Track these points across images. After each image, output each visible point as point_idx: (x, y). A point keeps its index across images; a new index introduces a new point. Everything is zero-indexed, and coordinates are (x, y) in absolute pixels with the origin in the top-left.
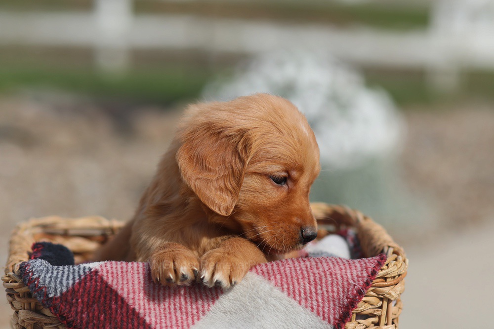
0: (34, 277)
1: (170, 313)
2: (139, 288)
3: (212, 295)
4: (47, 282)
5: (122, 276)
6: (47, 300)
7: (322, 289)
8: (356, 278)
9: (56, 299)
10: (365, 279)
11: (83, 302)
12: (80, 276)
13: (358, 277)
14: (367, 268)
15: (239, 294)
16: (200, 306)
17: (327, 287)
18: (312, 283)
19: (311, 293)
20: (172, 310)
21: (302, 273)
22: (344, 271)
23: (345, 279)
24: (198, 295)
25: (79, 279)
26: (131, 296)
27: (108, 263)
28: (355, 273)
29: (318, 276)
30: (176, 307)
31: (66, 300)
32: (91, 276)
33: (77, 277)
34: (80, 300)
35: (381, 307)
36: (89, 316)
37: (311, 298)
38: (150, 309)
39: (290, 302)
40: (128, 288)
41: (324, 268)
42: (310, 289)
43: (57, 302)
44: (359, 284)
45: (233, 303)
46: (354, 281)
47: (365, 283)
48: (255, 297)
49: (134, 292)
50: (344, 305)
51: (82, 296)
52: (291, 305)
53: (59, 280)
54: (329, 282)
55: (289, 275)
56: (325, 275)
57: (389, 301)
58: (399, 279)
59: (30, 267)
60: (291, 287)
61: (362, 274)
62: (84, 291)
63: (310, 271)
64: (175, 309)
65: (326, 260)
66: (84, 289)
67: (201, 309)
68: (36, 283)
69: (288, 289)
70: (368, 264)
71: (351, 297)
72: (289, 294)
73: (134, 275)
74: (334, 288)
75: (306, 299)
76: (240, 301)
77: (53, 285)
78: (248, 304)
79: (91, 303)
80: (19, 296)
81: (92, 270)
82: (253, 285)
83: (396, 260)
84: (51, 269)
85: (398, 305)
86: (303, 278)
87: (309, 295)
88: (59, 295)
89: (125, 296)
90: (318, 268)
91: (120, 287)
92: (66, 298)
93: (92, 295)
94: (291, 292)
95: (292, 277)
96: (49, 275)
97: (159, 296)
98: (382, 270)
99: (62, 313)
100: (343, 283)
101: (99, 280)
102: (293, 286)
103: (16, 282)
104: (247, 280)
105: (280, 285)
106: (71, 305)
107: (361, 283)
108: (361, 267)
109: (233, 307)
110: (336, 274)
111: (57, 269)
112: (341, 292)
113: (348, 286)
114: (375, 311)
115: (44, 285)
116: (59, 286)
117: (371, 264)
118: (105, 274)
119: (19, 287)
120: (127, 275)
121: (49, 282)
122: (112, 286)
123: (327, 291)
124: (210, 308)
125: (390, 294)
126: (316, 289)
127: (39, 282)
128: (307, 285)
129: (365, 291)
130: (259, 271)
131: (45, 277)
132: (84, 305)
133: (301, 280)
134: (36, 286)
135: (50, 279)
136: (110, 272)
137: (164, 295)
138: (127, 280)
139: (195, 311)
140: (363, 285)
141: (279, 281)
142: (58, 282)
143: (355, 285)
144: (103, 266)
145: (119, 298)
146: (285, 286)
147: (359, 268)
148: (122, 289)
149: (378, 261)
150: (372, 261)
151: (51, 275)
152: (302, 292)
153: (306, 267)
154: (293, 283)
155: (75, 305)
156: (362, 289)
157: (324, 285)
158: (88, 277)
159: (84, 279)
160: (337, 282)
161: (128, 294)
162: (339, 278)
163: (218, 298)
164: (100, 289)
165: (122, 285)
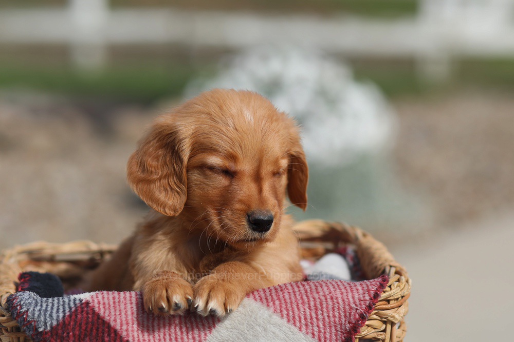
0: (23, 310)
2: (132, 319)
3: (209, 323)
4: (36, 315)
5: (115, 307)
6: (37, 335)
7: (322, 314)
8: (358, 302)
9: (46, 333)
10: (368, 303)
11: (74, 335)
12: (70, 308)
13: (360, 300)
14: (369, 291)
15: (237, 321)
16: (196, 336)
17: (328, 311)
18: (313, 308)
19: (311, 318)
21: (302, 298)
22: (345, 294)
23: (347, 303)
24: (194, 324)
25: (69, 311)
26: (124, 327)
27: (99, 293)
28: (356, 296)
29: (318, 300)
30: (172, 337)
31: (57, 334)
32: (82, 308)
33: (67, 310)
34: (71, 334)
35: (384, 331)
37: (312, 323)
39: (290, 329)
40: (121, 320)
41: (324, 293)
42: (311, 315)
43: (47, 336)
44: (361, 308)
45: (231, 332)
46: (356, 305)
47: (367, 306)
48: (254, 325)
49: (127, 324)
50: (346, 330)
51: (73, 329)
52: (291, 331)
53: (49, 313)
54: (330, 307)
55: (288, 301)
56: (326, 299)
57: (393, 324)
58: (402, 301)
59: (18, 300)
60: (291, 313)
61: (364, 297)
62: (75, 324)
63: (310, 296)
64: (170, 339)
65: (326, 283)
66: (75, 321)
67: (197, 338)
68: (25, 316)
69: (288, 315)
70: (370, 287)
71: (354, 322)
72: (289, 321)
73: (127, 305)
74: (336, 313)
75: (306, 325)
76: (238, 330)
77: (42, 318)
78: (246, 332)
79: (82, 336)
80: (7, 330)
81: (83, 302)
82: (251, 312)
83: (399, 281)
84: (39, 302)
85: (402, 328)
86: (303, 303)
87: (309, 320)
88: (49, 328)
89: (118, 327)
90: (318, 293)
91: (112, 319)
92: (57, 332)
93: (84, 327)
94: (291, 318)
95: (291, 303)
96: (38, 308)
97: (153, 326)
98: (385, 292)
100: (344, 308)
101: (91, 312)
102: (293, 312)
103: (4, 316)
104: (244, 307)
105: (279, 311)
106: (62, 339)
107: (364, 306)
108: (363, 289)
109: (231, 336)
110: (337, 298)
111: (46, 302)
112: (343, 317)
113: (350, 310)
114: (378, 335)
115: (33, 318)
116: (48, 319)
117: (373, 287)
118: (97, 305)
119: (7, 321)
120: (119, 306)
121: (38, 315)
122: (104, 317)
123: (329, 317)
124: (207, 337)
125: (393, 317)
126: (317, 314)
127: (27, 316)
128: (308, 310)
129: (368, 315)
130: (257, 296)
131: (34, 310)
132: (75, 338)
133: (300, 306)
134: (24, 319)
135: (39, 312)
136: (102, 303)
137: (159, 325)
138: (120, 310)
140: (366, 308)
141: (278, 308)
142: (48, 315)
143: (357, 309)
144: (95, 297)
145: (112, 331)
146: (285, 312)
147: (361, 291)
148: (115, 320)
149: (380, 283)
150: (374, 283)
151: (40, 308)
152: (303, 317)
153: (306, 292)
154: (293, 309)
155: (66, 338)
156: (365, 313)
157: (324, 310)
158: (79, 309)
159: (74, 311)
160: (338, 306)
161: (121, 326)
162: (341, 302)
163: (215, 326)
164: (92, 322)
165: (114, 316)
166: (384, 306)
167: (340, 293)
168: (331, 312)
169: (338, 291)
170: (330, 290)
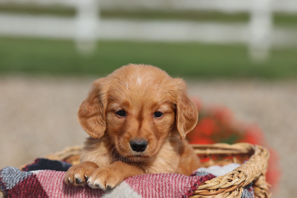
2: (56, 187)
3: (98, 193)
5: (49, 179)
6: (6, 191)
7: (162, 194)
9: (10, 190)
10: (189, 189)
11: (24, 193)
12: (24, 178)
13: (185, 187)
14: (191, 182)
17: (166, 193)
18: (157, 189)
19: (156, 196)
22: (177, 183)
23: (177, 189)
26: (50, 191)
28: (184, 185)
29: (161, 186)
31: (15, 192)
32: (31, 178)
33: (22, 178)
34: (22, 192)
40: (50, 186)
41: (165, 181)
42: (155, 194)
43: (11, 192)
44: (184, 193)
46: (182, 190)
47: (188, 191)
49: (53, 189)
51: (23, 190)
53: (12, 179)
54: (167, 190)
55: (144, 184)
56: (165, 185)
58: (218, 191)
61: (187, 185)
62: (25, 187)
63: (157, 183)
66: (25, 185)
68: (2, 180)
69: (142, 193)
74: (170, 194)
77: (9, 182)
79: (28, 194)
81: (34, 174)
86: (153, 187)
88: (11, 188)
89: (47, 191)
90: (162, 181)
91: (45, 185)
92: (15, 190)
94: (144, 195)
95: (145, 186)
97: (68, 192)
98: (205, 184)
100: (175, 191)
101: (35, 181)
102: (146, 192)
105: (137, 190)
106: (17, 194)
107: (186, 191)
108: (189, 181)
110: (172, 185)
113: (178, 193)
115: (5, 182)
116: (11, 183)
117: (196, 180)
118: (40, 177)
120: (52, 179)
121: (7, 180)
122: (41, 185)
123: (166, 196)
126: (159, 195)
128: (154, 191)
129: (187, 196)
130: (129, 180)
132: (24, 195)
133: (150, 188)
134: (1, 182)
135: (8, 178)
136: (43, 176)
137: (71, 192)
138: (51, 181)
140: (187, 193)
141: (137, 188)
142: (11, 181)
143: (182, 193)
144: (41, 173)
145: (43, 192)
146: (141, 191)
147: (187, 182)
148: (46, 187)
151: (9, 176)
152: (151, 195)
153: (156, 180)
154: (145, 190)
155: (19, 195)
156: (185, 195)
157: (164, 192)
158: (29, 178)
159: (26, 179)
160: (172, 190)
161: (49, 190)
162: (174, 188)
163: (101, 196)
164: (34, 186)
165: (47, 184)
166: (205, 193)
167: (174, 182)
168: (167, 193)
169: (174, 180)
170: (169, 180)
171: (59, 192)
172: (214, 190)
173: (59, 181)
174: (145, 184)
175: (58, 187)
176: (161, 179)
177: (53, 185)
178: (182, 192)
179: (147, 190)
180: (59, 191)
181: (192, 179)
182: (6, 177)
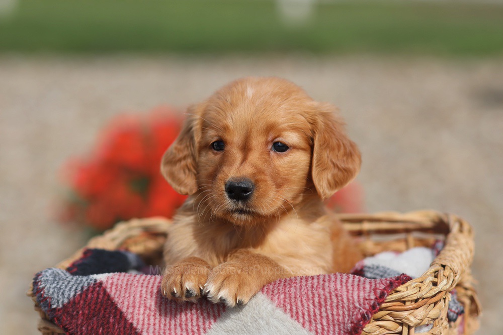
0: (41, 287)
1: (170, 329)
2: (140, 302)
3: (213, 312)
4: (51, 292)
5: (126, 289)
6: (51, 311)
9: (59, 310)
10: (372, 302)
11: (83, 314)
12: (82, 288)
13: (365, 299)
14: (375, 290)
16: (201, 324)
17: (332, 310)
18: (317, 304)
19: (315, 315)
20: (173, 326)
21: (307, 293)
22: (350, 292)
23: (351, 302)
25: (81, 291)
26: (130, 310)
27: (117, 275)
28: (362, 294)
29: (323, 297)
30: (177, 323)
31: (68, 313)
32: (94, 288)
33: (79, 288)
34: (80, 312)
36: (88, 329)
37: (315, 321)
38: (149, 324)
39: (293, 324)
40: (128, 302)
41: (330, 290)
42: (314, 311)
44: (365, 309)
46: (360, 305)
47: (371, 306)
48: (257, 318)
49: (134, 307)
50: (348, 330)
51: (82, 308)
52: (294, 327)
53: (62, 291)
54: (335, 305)
55: (293, 296)
56: (330, 296)
59: (41, 276)
60: (294, 308)
61: (369, 296)
62: (85, 304)
63: (316, 292)
64: (175, 325)
66: (85, 301)
67: (202, 326)
68: (42, 292)
69: (291, 310)
70: (378, 286)
71: (355, 322)
72: (292, 316)
73: (137, 288)
74: (339, 311)
75: (310, 322)
77: (55, 295)
78: (249, 324)
79: (90, 316)
81: (98, 281)
86: (308, 299)
87: (312, 317)
88: (61, 306)
89: (124, 310)
90: (324, 289)
91: (121, 300)
92: (68, 310)
94: (294, 315)
96: (54, 285)
98: (397, 292)
99: (64, 324)
100: (348, 306)
101: (102, 293)
102: (297, 308)
105: (282, 306)
106: (72, 317)
107: (367, 306)
108: (370, 288)
110: (341, 296)
112: (347, 316)
113: (353, 309)
115: (49, 295)
116: (60, 297)
117: (381, 285)
118: (109, 286)
120: (130, 288)
121: (53, 292)
122: (113, 299)
123: (333, 315)
124: (211, 326)
125: (408, 319)
126: (321, 313)
127: (44, 292)
128: (311, 306)
129: (370, 315)
132: (84, 317)
133: (304, 301)
134: (42, 295)
135: (54, 290)
136: (115, 284)
137: (166, 309)
138: (130, 293)
139: (195, 329)
140: (370, 309)
141: (282, 302)
142: (61, 293)
143: (360, 309)
144: (111, 278)
145: (118, 312)
146: (288, 307)
147: (368, 289)
148: (123, 303)
149: (390, 282)
150: (383, 282)
151: (56, 285)
152: (306, 313)
153: (313, 287)
154: (296, 304)
155: (76, 317)
156: (367, 313)
157: (328, 307)
158: (91, 289)
159: (86, 290)
160: (342, 304)
161: (128, 309)
162: (345, 300)
163: (219, 316)
164: (101, 302)
165: (123, 298)
166: (398, 308)
167: (346, 290)
168: (335, 310)
169: (344, 288)
170: (336, 287)
171: (145, 312)
172: (412, 301)
173: (144, 292)
174: (295, 295)
175: (142, 302)
176: (321, 286)
177: (134, 299)
178: (362, 308)
179: (299, 304)
180: (145, 310)
181: (376, 285)
182: (50, 287)
